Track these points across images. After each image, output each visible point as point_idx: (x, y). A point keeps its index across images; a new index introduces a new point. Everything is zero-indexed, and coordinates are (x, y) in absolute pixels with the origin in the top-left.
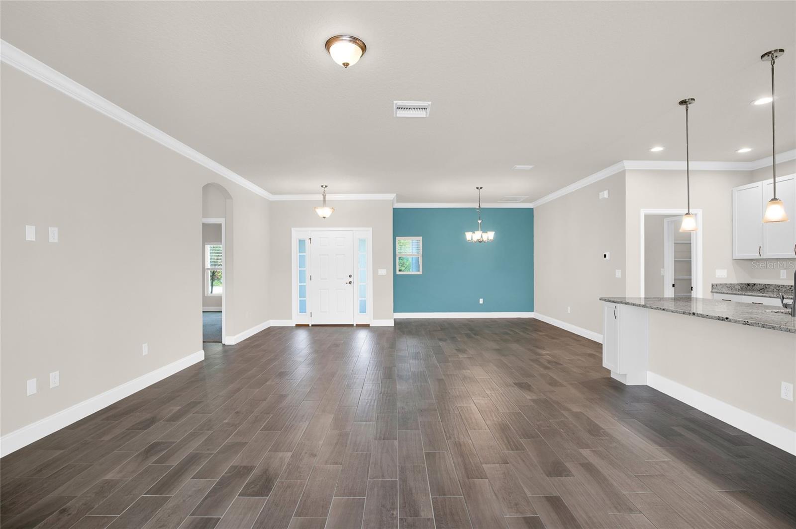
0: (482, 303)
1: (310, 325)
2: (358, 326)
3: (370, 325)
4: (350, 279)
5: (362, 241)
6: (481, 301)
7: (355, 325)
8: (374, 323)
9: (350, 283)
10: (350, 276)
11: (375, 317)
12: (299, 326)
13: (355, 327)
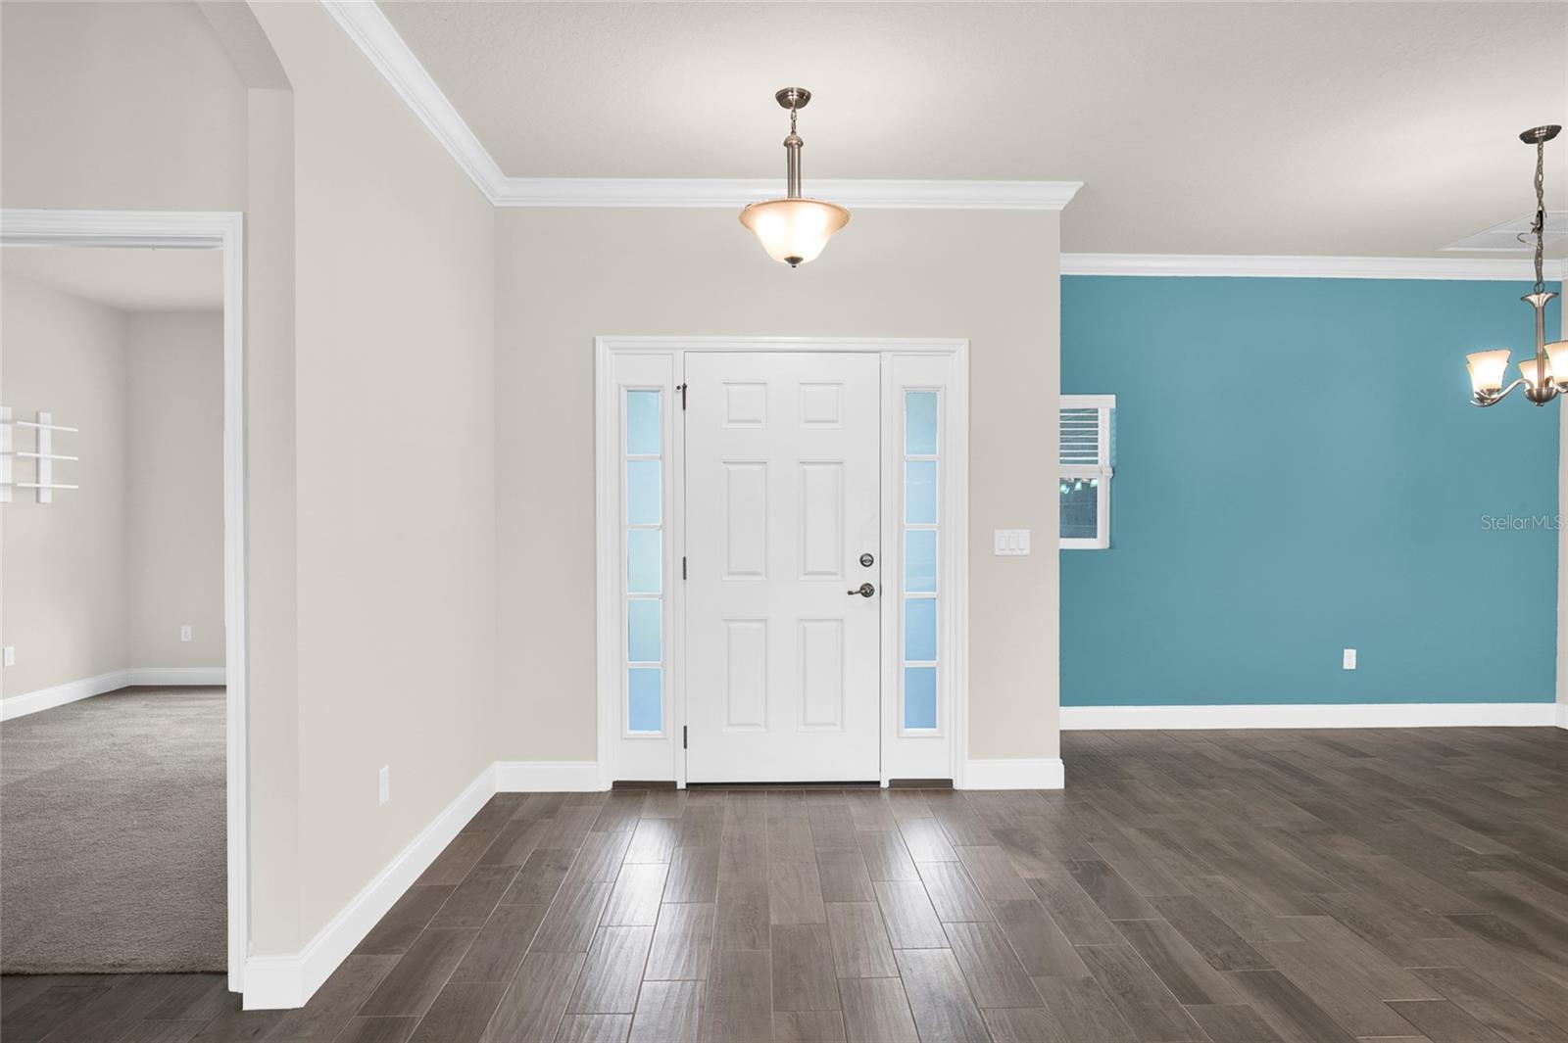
0: (1353, 667)
1: (681, 785)
2: (901, 787)
3: (957, 786)
4: (869, 575)
5: (923, 404)
6: (1350, 658)
7: (885, 784)
8: (972, 776)
9: (867, 591)
10: (866, 561)
11: (980, 748)
12: (630, 792)
13: (885, 796)
